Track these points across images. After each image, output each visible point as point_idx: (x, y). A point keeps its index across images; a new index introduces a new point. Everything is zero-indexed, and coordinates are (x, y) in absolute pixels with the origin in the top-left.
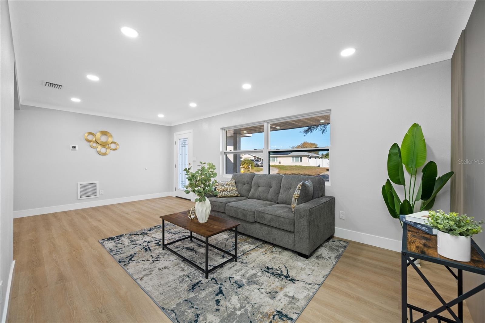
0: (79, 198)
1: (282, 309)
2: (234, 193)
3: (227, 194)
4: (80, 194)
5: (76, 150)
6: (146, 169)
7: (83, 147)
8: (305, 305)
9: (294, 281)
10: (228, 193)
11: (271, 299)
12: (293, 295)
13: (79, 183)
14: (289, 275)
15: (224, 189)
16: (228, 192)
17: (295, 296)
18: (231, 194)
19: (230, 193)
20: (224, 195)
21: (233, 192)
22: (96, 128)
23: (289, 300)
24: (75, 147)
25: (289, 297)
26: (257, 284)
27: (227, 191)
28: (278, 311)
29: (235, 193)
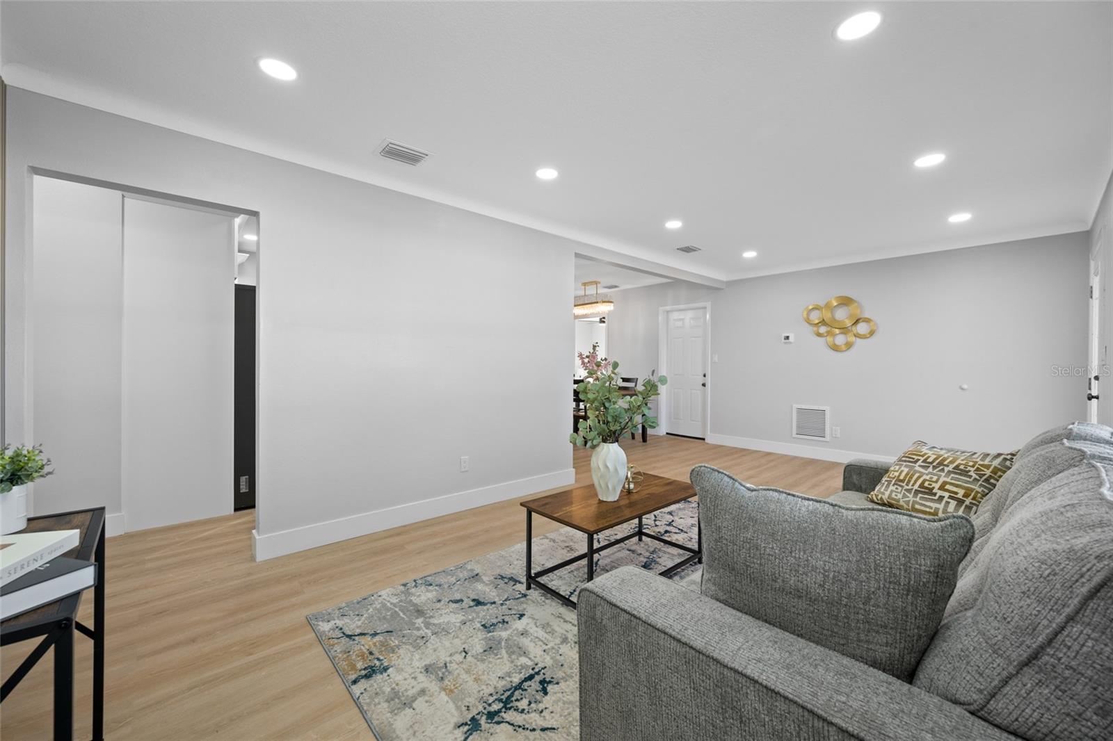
0: (794, 435)
1: (388, 676)
2: (937, 505)
3: (900, 496)
4: (798, 427)
5: (791, 343)
6: (962, 389)
7: (803, 336)
8: (371, 721)
9: (467, 728)
10: (904, 496)
11: (425, 665)
12: (414, 705)
13: (796, 406)
14: (498, 723)
15: (902, 478)
16: (909, 491)
17: (408, 711)
18: (917, 506)
19: (918, 499)
20: (885, 497)
21: (932, 500)
22: (827, 294)
23: (405, 694)
24: (787, 338)
25: (414, 699)
26: (485, 651)
27: (910, 487)
28: (388, 669)
29: (941, 506)
